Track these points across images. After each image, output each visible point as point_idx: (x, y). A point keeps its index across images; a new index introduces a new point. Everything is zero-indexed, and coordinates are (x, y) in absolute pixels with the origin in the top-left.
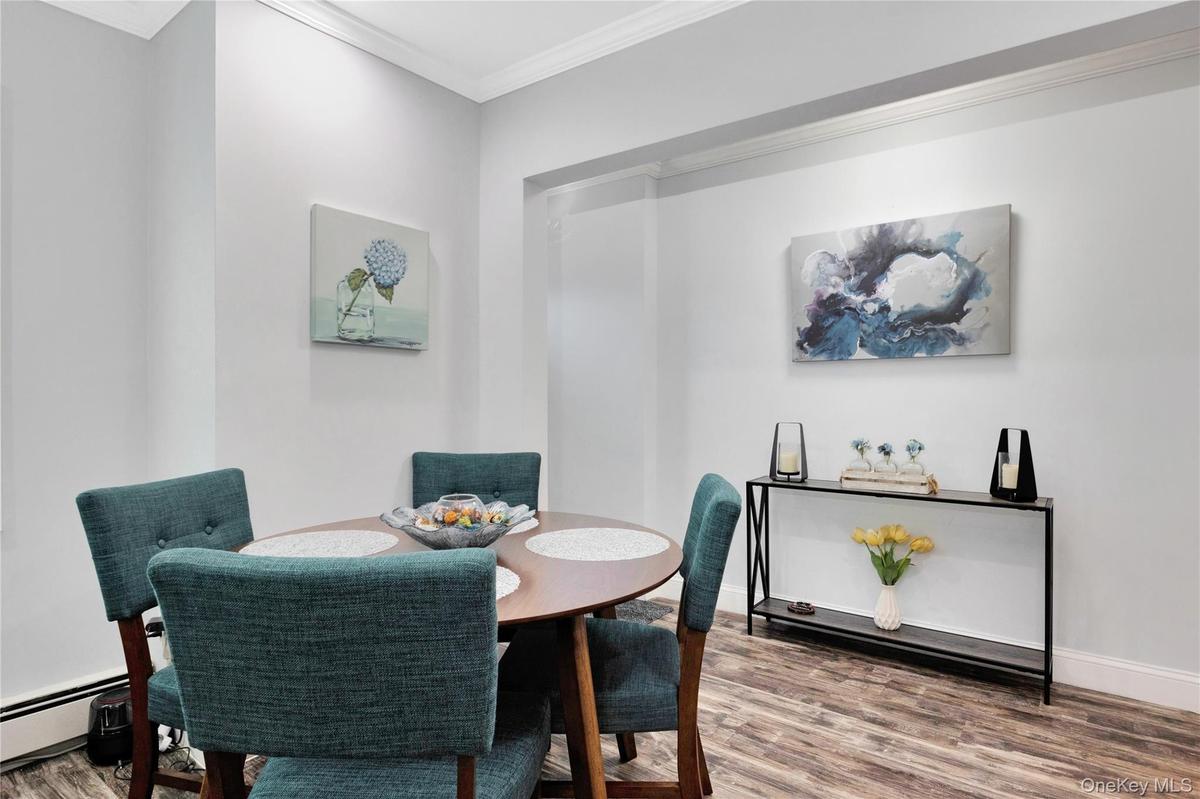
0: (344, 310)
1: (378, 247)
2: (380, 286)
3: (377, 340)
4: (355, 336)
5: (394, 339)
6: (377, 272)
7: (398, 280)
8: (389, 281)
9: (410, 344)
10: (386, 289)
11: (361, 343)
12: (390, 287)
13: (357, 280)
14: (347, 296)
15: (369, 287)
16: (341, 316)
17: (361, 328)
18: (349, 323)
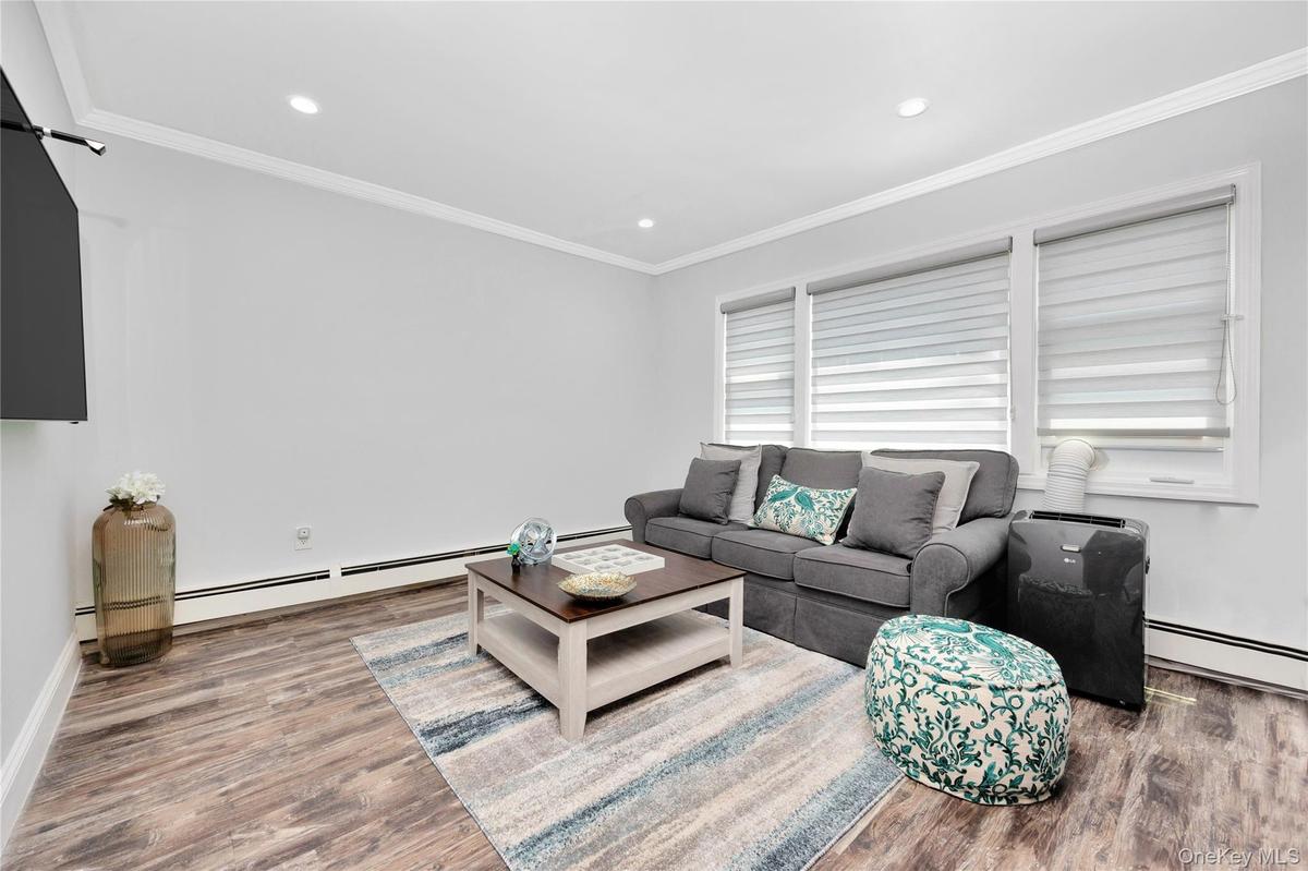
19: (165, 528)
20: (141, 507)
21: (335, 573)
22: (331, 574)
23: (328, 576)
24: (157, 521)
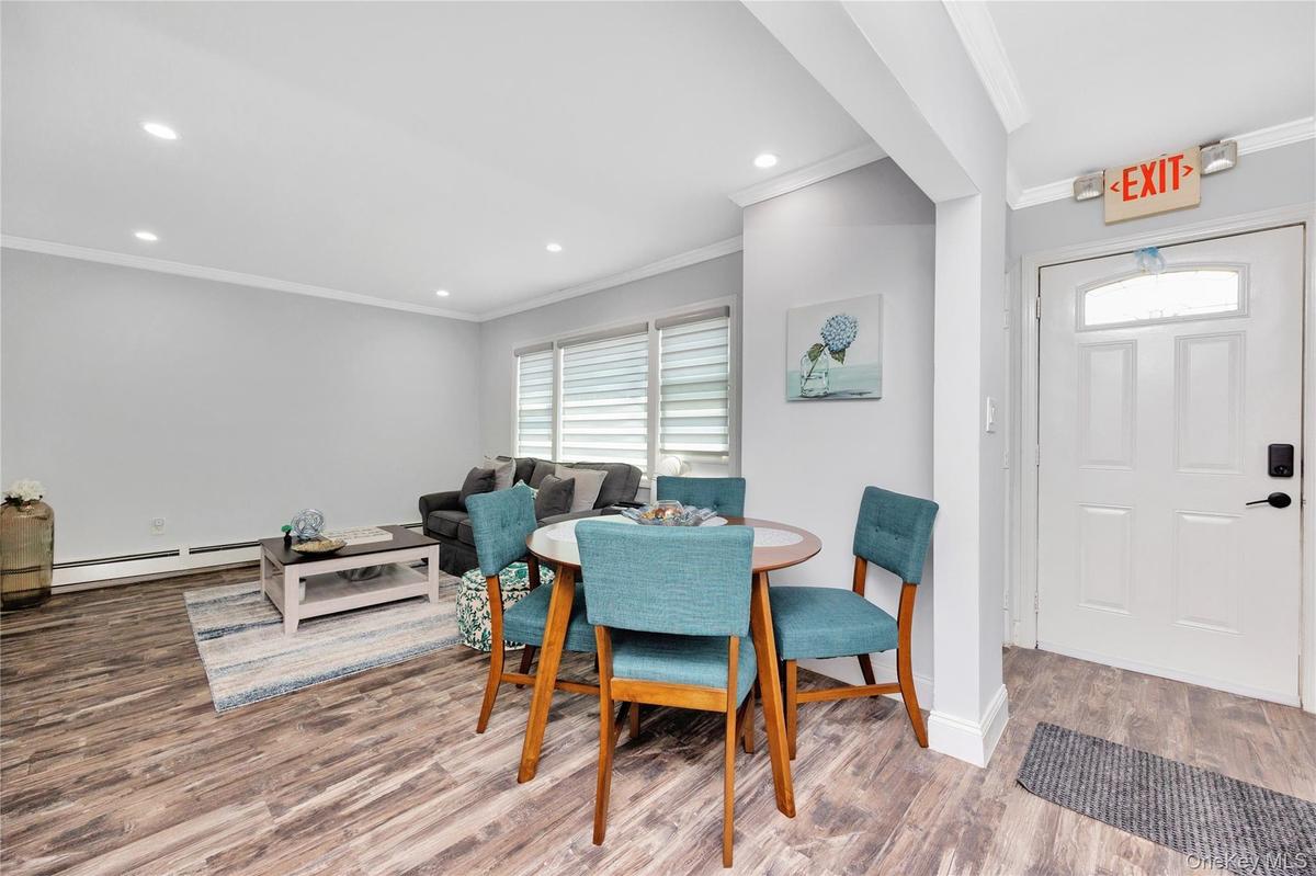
0: (806, 376)
1: (832, 322)
2: (833, 352)
3: (830, 394)
4: (813, 394)
5: (845, 392)
6: (831, 343)
7: (849, 343)
8: (841, 347)
9: (860, 394)
10: (839, 354)
11: (818, 398)
12: (843, 351)
13: (815, 353)
14: (808, 366)
15: (826, 356)
16: (803, 381)
17: (818, 386)
18: (810, 384)
19: (47, 518)
20: (29, 503)
21: (184, 552)
22: (180, 552)
23: (178, 554)
24: (40, 513)
